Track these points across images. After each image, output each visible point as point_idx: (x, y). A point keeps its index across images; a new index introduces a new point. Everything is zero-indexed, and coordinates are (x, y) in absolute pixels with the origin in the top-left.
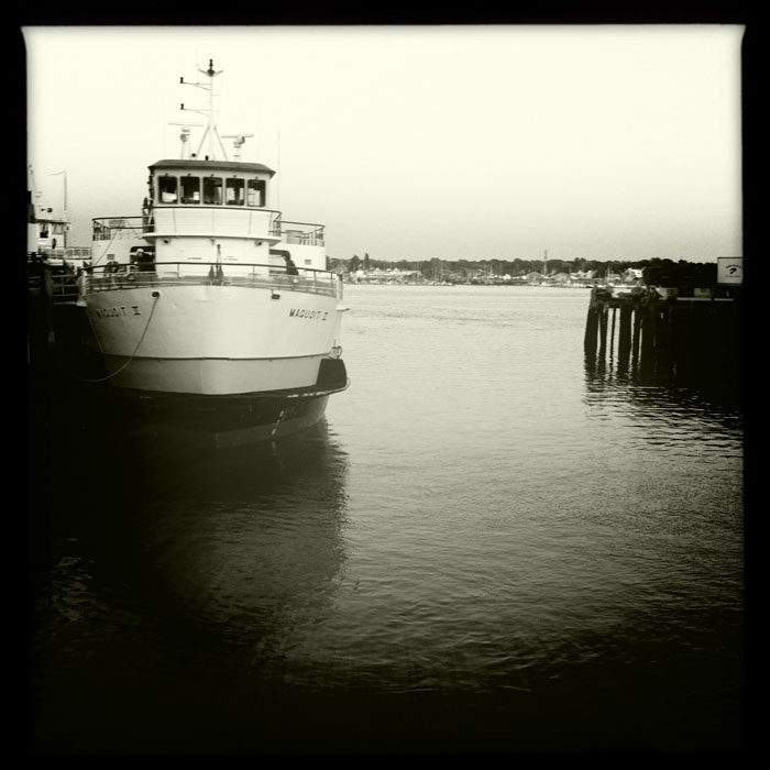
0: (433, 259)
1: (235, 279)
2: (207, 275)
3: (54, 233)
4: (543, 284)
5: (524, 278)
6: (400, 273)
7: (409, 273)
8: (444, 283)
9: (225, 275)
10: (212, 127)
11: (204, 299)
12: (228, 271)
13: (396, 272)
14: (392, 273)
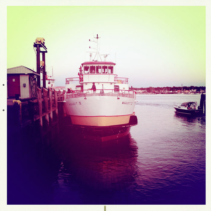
0: (150, 87)
1: (107, 94)
2: (99, 93)
3: (52, 82)
4: (182, 93)
5: (176, 92)
6: (141, 91)
7: (143, 91)
8: (153, 93)
9: (105, 93)
10: (98, 53)
11: (99, 99)
12: (105, 92)
13: (140, 91)
14: (139, 91)
